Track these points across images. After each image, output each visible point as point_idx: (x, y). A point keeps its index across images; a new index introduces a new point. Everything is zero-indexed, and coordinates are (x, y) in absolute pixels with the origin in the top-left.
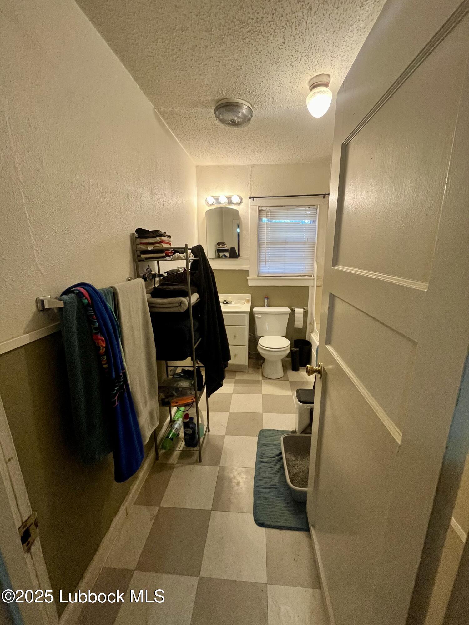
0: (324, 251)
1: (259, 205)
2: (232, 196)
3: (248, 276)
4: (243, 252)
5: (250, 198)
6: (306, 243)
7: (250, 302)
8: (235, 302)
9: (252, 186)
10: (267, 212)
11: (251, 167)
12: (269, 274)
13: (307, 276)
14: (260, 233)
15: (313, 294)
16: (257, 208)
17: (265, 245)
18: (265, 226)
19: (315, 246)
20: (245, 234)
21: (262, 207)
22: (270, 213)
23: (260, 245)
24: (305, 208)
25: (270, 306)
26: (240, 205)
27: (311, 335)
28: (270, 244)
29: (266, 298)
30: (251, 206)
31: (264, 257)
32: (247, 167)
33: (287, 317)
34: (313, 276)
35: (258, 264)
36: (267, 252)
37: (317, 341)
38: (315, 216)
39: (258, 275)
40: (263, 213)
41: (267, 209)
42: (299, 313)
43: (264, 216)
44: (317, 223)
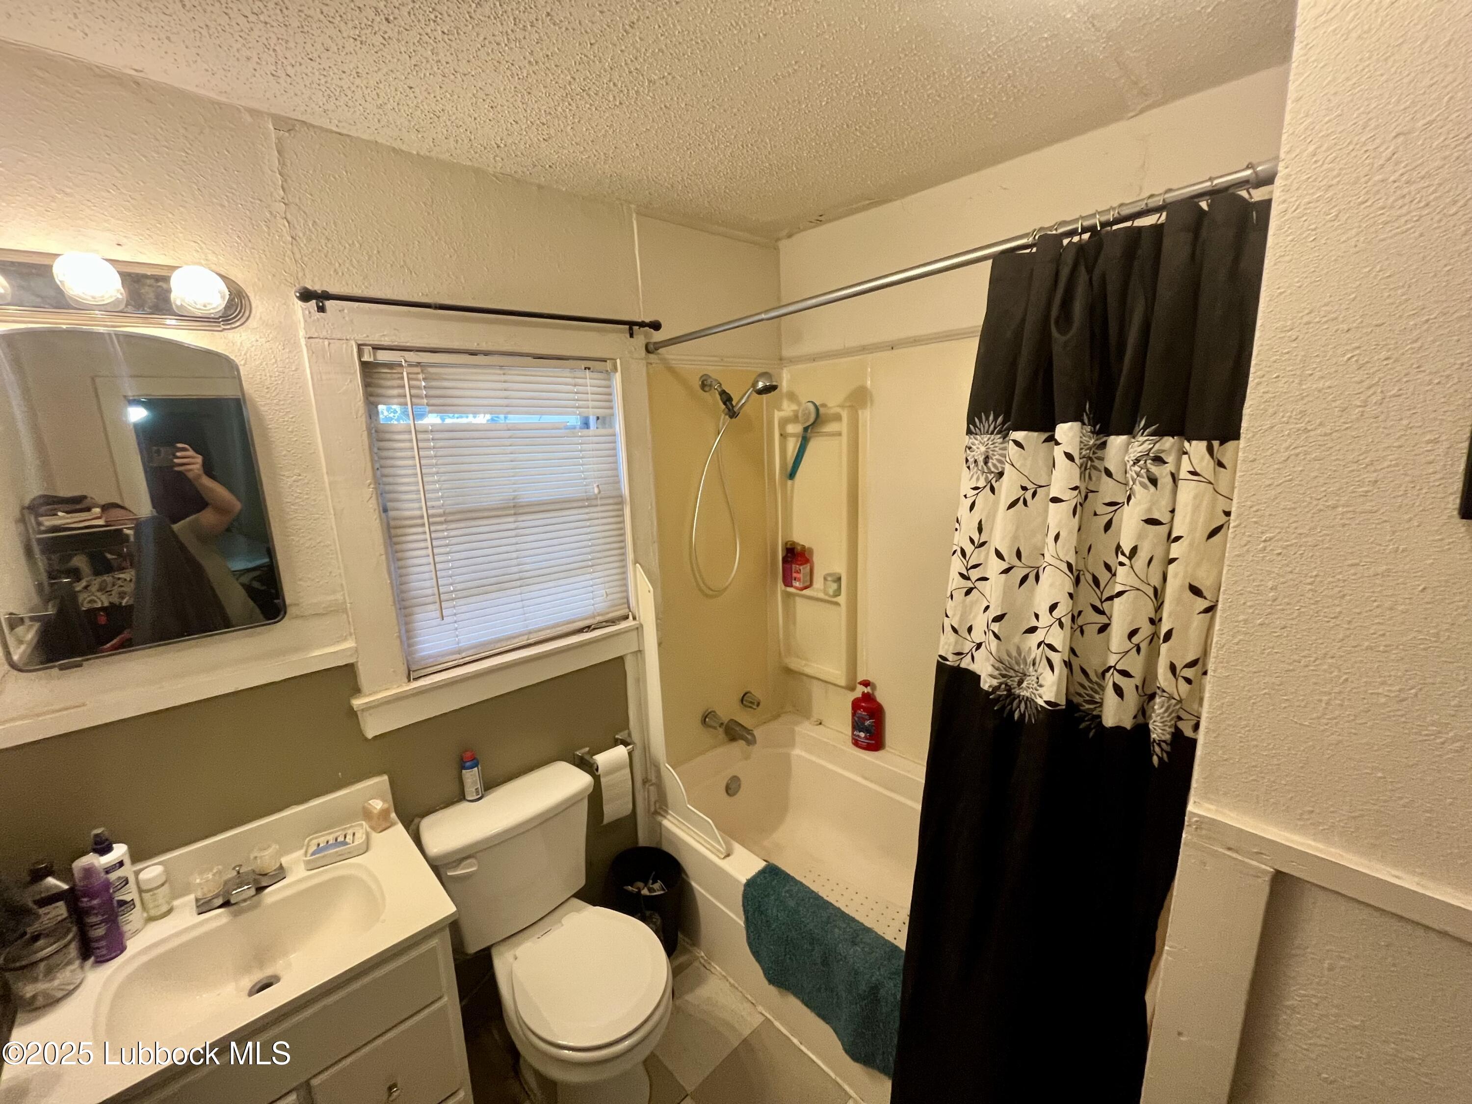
0: (655, 524)
1: (361, 339)
2: (174, 268)
3: (357, 691)
4: (300, 580)
5: (306, 295)
6: (594, 502)
7: (393, 815)
8: (308, 858)
9: (301, 235)
10: (410, 376)
11: (272, 128)
12: (464, 655)
13: (613, 622)
14: (384, 476)
15: (641, 680)
16: (352, 351)
17: (420, 530)
18: (411, 441)
19: (622, 510)
20: (299, 484)
21: (376, 348)
22: (424, 379)
23: (393, 531)
24: (572, 369)
25: (489, 785)
26: (233, 326)
27: (660, 824)
28: (446, 522)
29: (468, 764)
30: (309, 338)
31: (428, 584)
32: (249, 119)
33: (582, 813)
34: (631, 617)
35: (398, 620)
36: (437, 559)
37: (718, 856)
38: (610, 401)
39: (409, 674)
40: (389, 380)
41: (406, 361)
42: (614, 769)
43: (395, 392)
44: (619, 426)
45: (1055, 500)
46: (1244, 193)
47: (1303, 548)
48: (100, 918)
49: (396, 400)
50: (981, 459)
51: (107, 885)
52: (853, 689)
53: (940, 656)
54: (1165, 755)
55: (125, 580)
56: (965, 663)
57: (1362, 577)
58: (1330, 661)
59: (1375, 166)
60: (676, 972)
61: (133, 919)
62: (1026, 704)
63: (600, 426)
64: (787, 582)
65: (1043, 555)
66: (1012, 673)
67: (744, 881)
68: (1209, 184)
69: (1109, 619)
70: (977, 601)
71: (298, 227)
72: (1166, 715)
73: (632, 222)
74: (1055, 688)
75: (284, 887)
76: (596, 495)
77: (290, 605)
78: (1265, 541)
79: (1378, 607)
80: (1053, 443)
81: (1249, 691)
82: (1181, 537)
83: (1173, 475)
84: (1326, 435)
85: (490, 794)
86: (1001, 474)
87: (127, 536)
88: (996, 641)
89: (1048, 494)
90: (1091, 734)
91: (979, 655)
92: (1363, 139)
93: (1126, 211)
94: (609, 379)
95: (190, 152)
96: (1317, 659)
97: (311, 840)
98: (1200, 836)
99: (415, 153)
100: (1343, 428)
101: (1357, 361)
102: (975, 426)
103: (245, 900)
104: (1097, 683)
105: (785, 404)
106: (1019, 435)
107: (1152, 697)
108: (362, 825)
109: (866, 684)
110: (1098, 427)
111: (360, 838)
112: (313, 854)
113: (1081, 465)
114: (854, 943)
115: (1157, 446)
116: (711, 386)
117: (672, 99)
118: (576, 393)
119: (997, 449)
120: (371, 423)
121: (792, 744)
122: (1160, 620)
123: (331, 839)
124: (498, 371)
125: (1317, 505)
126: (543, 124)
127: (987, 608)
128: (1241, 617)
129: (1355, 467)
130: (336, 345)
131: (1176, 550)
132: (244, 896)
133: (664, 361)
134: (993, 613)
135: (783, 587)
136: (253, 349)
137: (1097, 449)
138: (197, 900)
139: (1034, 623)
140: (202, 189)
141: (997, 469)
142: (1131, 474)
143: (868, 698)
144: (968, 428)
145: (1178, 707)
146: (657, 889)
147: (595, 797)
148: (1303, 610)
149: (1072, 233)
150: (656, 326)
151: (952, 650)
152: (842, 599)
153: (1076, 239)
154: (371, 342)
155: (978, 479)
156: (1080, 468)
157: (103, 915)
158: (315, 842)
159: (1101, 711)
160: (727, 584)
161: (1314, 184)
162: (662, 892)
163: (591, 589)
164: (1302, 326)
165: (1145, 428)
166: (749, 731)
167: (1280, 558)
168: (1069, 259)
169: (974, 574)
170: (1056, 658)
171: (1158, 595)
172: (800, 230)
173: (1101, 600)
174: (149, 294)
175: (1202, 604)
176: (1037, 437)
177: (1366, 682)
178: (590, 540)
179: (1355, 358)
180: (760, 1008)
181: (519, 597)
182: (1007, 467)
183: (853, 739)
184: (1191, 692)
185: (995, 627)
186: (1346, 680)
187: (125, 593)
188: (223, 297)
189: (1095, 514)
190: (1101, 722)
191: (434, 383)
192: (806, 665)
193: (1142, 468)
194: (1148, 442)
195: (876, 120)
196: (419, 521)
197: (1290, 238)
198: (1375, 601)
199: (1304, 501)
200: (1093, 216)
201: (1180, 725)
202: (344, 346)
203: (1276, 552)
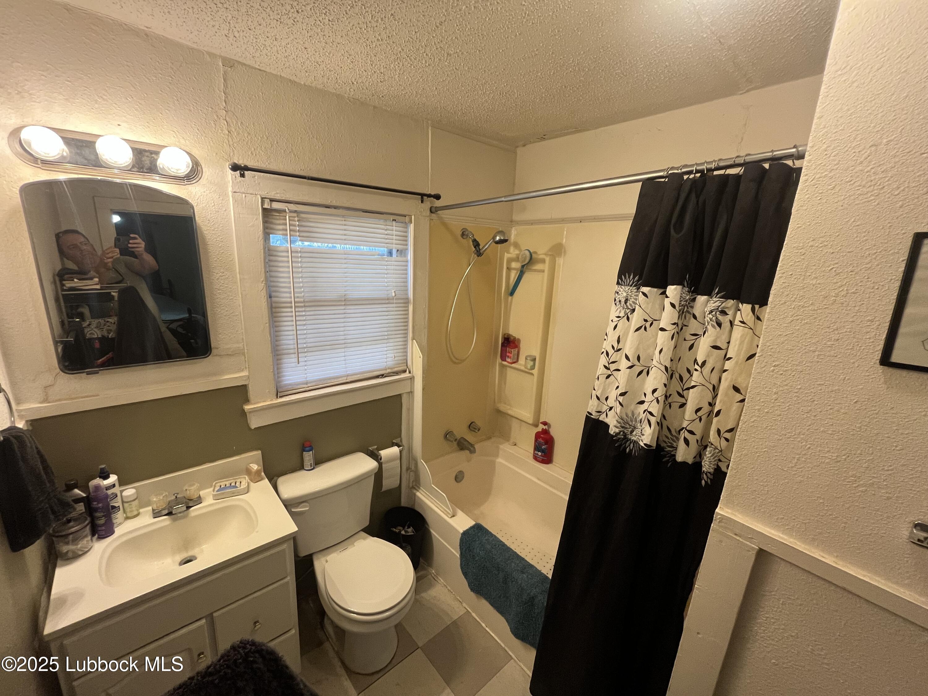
0: (427, 317)
1: (264, 194)
3: (247, 401)
4: (220, 334)
5: (235, 168)
6: (391, 301)
7: (263, 474)
8: (215, 493)
9: (234, 130)
10: (291, 218)
11: (221, 65)
12: (309, 385)
13: (397, 374)
14: (271, 277)
15: (411, 410)
16: (258, 201)
17: (289, 310)
18: (288, 257)
19: (408, 307)
20: (222, 278)
21: (272, 200)
22: (298, 221)
23: (274, 310)
24: (386, 220)
25: (318, 462)
26: (192, 182)
27: (415, 495)
28: (305, 306)
29: (307, 449)
30: (234, 192)
31: (291, 342)
32: (209, 59)
33: (370, 483)
34: (408, 371)
35: (273, 362)
36: (298, 328)
37: (448, 516)
38: (406, 241)
39: (277, 394)
40: (277, 219)
41: (288, 209)
42: (391, 460)
43: (281, 227)
44: (410, 256)
45: (662, 329)
46: (789, 162)
47: (795, 373)
48: (102, 514)
49: (281, 232)
50: (623, 300)
51: (107, 496)
52: (536, 426)
53: (588, 412)
54: (709, 481)
55: (111, 323)
56: (602, 418)
57: (824, 392)
58: (802, 436)
59: (858, 161)
60: (418, 579)
61: (119, 517)
62: (634, 444)
63: (399, 255)
64: (503, 358)
65: (653, 360)
66: (628, 426)
67: (461, 531)
68: (771, 154)
69: (686, 401)
70: (613, 382)
71: (232, 126)
72: (712, 458)
73: (428, 132)
74: (650, 437)
75: (200, 508)
76: (392, 297)
77: (213, 348)
78: (774, 366)
79: (831, 409)
80: (665, 295)
81: (756, 449)
82: (732, 358)
83: (731, 322)
84: (814, 310)
85: (318, 467)
86: (633, 310)
87: (113, 296)
88: (620, 407)
89: (659, 325)
90: (669, 465)
91: (611, 413)
92: (853, 145)
93: (722, 164)
94: (406, 228)
95: (174, 77)
96: (795, 435)
97: (216, 483)
98: (722, 527)
99: (303, 83)
100: (824, 308)
101: (835, 271)
102: (622, 280)
103: (180, 513)
104: (675, 436)
105: (512, 249)
106: (645, 289)
107: (706, 447)
108: (245, 478)
109: (545, 423)
110: (693, 288)
111: (244, 485)
112: (217, 491)
113: (680, 311)
114: (523, 573)
115: (724, 304)
116: (467, 235)
117: (460, 65)
118: (386, 234)
119: (633, 295)
120: (265, 244)
121: (497, 456)
122: (715, 404)
123: (228, 484)
124: (342, 219)
125: (805, 349)
126: (382, 73)
127: (618, 387)
128: (757, 407)
129: (827, 330)
130: (249, 197)
131: (728, 365)
132: (180, 510)
133: (440, 218)
134: (620, 391)
135: (500, 360)
136: (202, 197)
137: (691, 301)
138: (153, 510)
139: (643, 398)
140: (179, 100)
141: (632, 307)
142: (707, 319)
143: (546, 432)
144: (618, 281)
145: (720, 454)
146: (411, 531)
147: (378, 475)
148: (790, 407)
149: (690, 173)
150: (438, 197)
151: (595, 409)
152: (535, 372)
153: (692, 176)
154: (269, 197)
155: (620, 312)
156: (679, 313)
157: (104, 513)
158: (219, 484)
159: (676, 452)
160: (467, 356)
161: (824, 167)
162: (413, 534)
163: (385, 353)
164: (808, 248)
165: (717, 294)
166: (472, 445)
167: (781, 376)
168: (686, 189)
169: (613, 367)
170: (653, 420)
171: (715, 389)
172: (531, 143)
173: (682, 389)
174: (146, 161)
175: (739, 397)
176: (657, 291)
177: (819, 450)
178: (387, 323)
179: (834, 269)
180: (464, 605)
181: (343, 354)
182: (637, 307)
183: (534, 455)
184: (727, 447)
185: (621, 399)
186: (809, 448)
187: (111, 330)
188: (188, 167)
189: (685, 340)
190: (675, 459)
191: (304, 224)
192: (510, 409)
193: (713, 316)
194: (719, 302)
195: (583, 85)
196: (289, 305)
197: (807, 197)
198: (830, 405)
199: (798, 346)
200: (702, 164)
201: (720, 464)
202: (254, 198)
203: (779, 373)
